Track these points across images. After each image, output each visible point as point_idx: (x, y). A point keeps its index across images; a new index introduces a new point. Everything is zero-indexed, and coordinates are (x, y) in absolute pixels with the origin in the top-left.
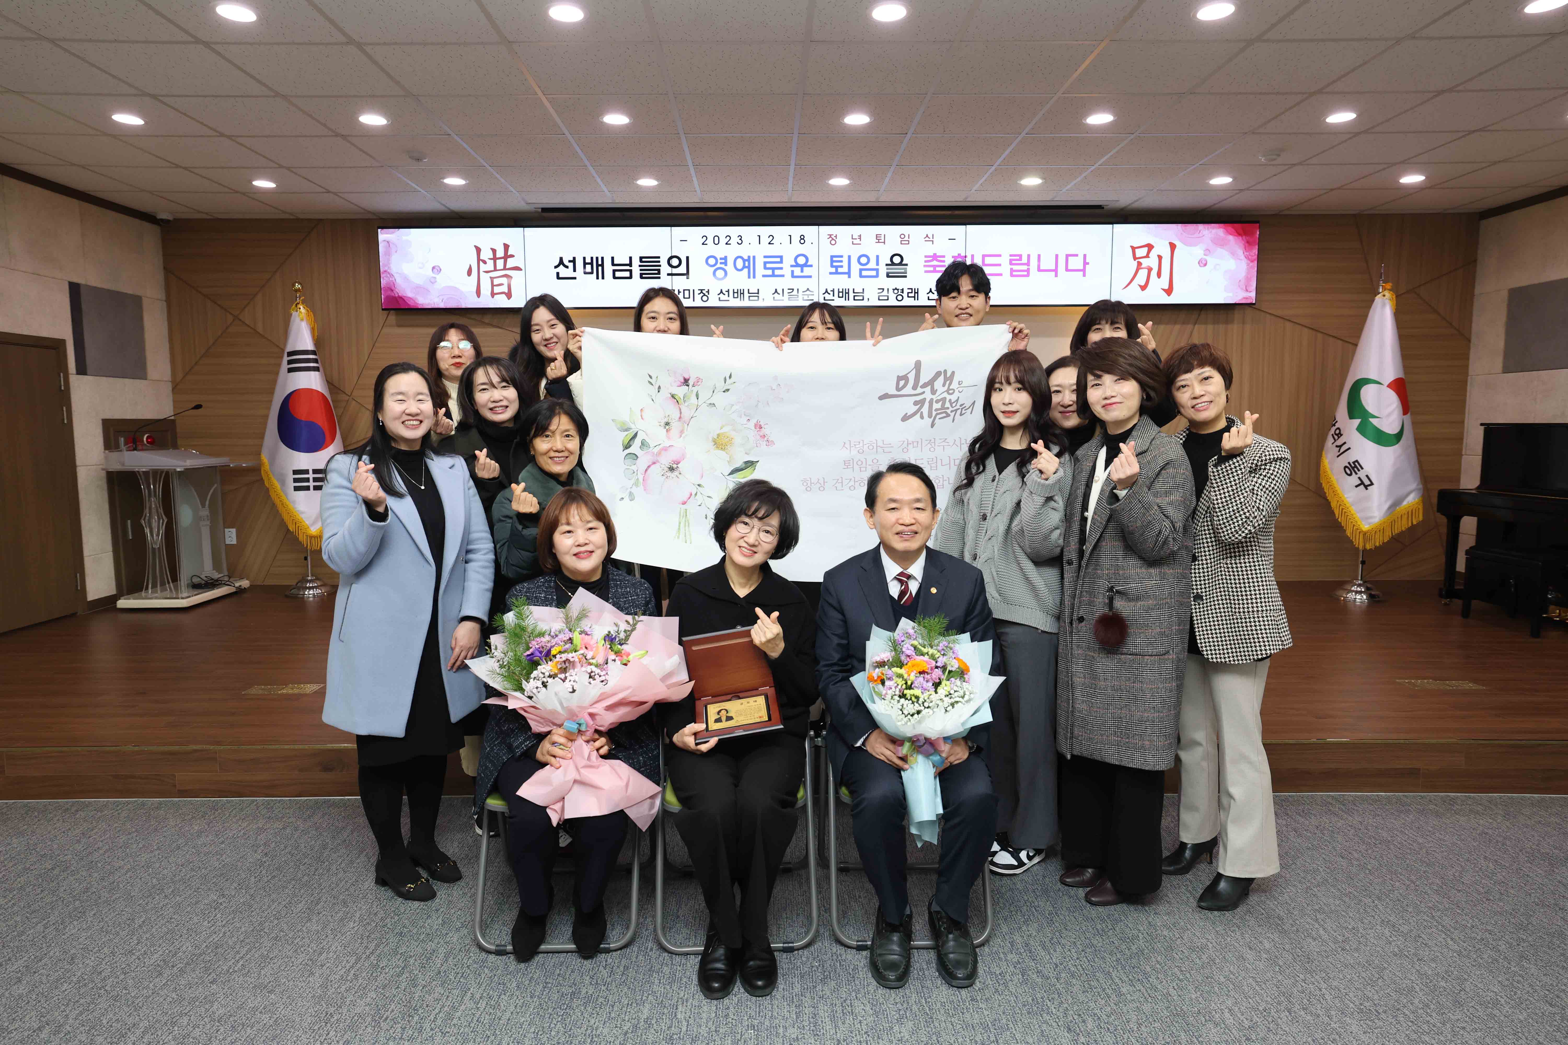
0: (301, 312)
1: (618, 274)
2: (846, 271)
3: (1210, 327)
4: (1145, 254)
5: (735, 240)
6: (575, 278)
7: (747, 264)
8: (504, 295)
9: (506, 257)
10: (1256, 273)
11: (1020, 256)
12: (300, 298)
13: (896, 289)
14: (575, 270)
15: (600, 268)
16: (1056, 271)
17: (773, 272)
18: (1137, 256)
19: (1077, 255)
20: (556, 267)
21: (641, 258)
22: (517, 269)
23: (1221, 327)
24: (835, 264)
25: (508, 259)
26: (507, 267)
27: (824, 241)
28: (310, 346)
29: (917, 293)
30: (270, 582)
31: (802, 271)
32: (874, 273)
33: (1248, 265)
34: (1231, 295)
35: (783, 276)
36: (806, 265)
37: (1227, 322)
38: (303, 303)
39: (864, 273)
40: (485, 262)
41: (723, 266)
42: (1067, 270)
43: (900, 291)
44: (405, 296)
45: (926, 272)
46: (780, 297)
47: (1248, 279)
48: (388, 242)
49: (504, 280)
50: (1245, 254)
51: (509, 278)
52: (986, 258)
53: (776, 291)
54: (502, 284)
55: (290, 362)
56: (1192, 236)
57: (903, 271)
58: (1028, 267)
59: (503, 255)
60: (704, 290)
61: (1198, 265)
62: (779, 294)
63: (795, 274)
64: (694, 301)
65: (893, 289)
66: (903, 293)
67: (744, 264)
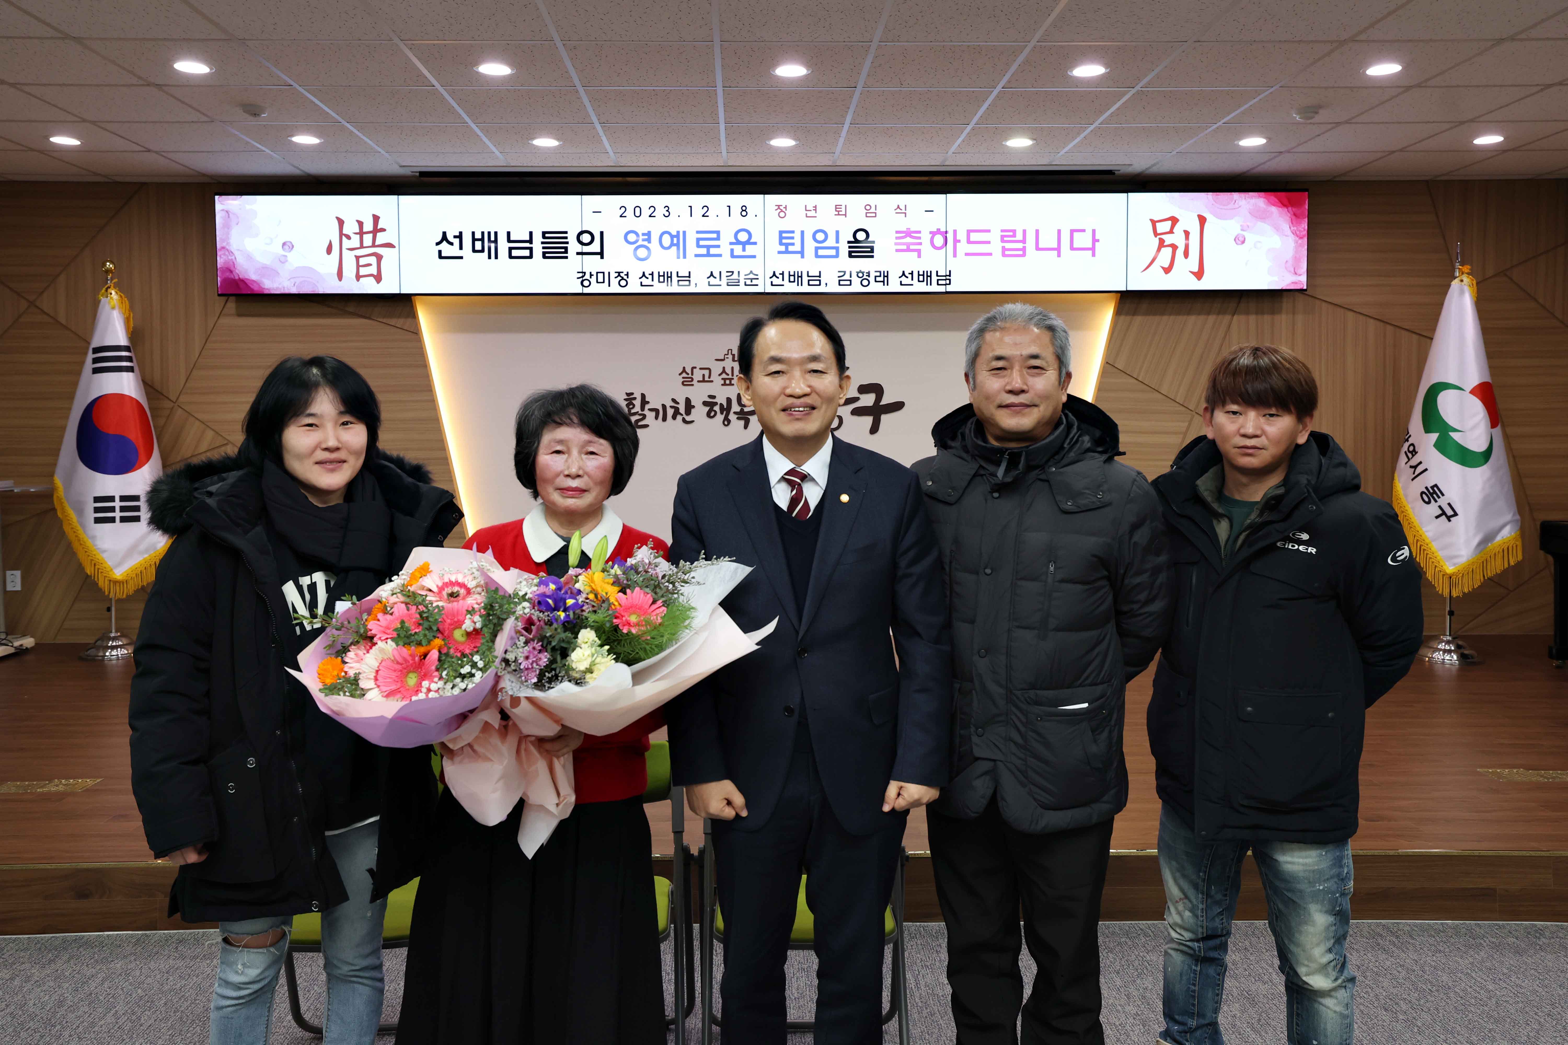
0: (111, 298)
1: (515, 253)
2: (799, 249)
3: (1252, 318)
4: (1168, 230)
5: (660, 211)
6: (461, 258)
7: (675, 241)
8: (372, 278)
9: (376, 231)
10: (1306, 253)
11: (1014, 231)
12: (112, 279)
13: (860, 272)
14: (461, 248)
15: (493, 245)
16: (1058, 249)
17: (708, 251)
18: (1159, 231)
19: (1084, 231)
20: (438, 244)
21: (544, 233)
22: (389, 245)
23: (1267, 318)
24: (784, 241)
25: (379, 234)
26: (377, 244)
27: (772, 213)
28: (123, 341)
29: (887, 276)
30: (62, 639)
31: (744, 250)
32: (833, 252)
33: (1296, 242)
34: (1277, 278)
35: (720, 255)
36: (748, 242)
37: (1273, 313)
38: (115, 287)
39: (821, 252)
40: (348, 237)
42: (1072, 248)
43: (865, 274)
44: (247, 279)
45: (897, 251)
46: (717, 281)
47: (1296, 259)
48: (227, 212)
49: (373, 260)
50: (1292, 228)
51: (379, 258)
52: (972, 234)
53: (712, 274)
54: (369, 265)
55: (95, 361)
56: (1226, 207)
57: (869, 249)
58: (1024, 245)
59: (371, 229)
60: (623, 272)
61: (1234, 242)
62: (715, 278)
63: (735, 254)
64: (609, 286)
65: (856, 272)
66: (869, 277)
67: (672, 241)
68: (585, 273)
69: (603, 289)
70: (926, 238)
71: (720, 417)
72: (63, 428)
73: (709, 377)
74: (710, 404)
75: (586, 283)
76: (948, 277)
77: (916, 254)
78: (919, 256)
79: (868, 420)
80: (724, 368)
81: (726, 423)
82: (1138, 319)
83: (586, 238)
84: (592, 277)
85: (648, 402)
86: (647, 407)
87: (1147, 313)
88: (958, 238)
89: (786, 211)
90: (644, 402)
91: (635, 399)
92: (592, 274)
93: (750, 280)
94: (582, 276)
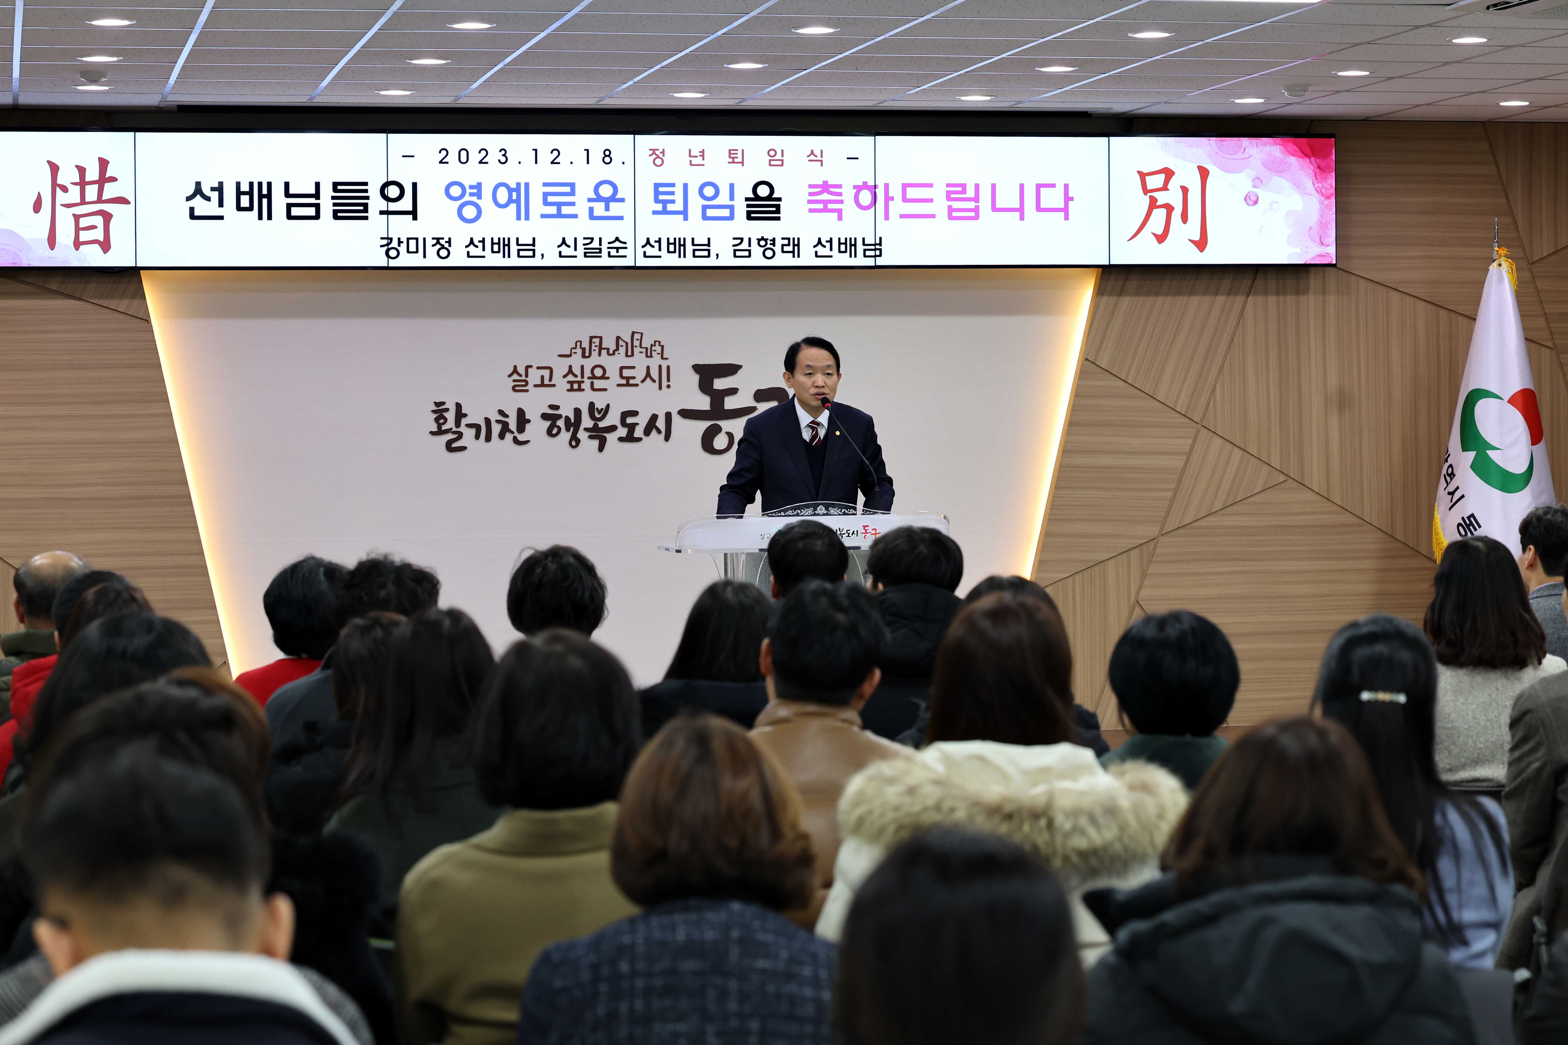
1: (295, 211)
2: (681, 209)
3: (1272, 299)
4: (1161, 185)
5: (494, 156)
6: (222, 218)
7: (514, 196)
8: (97, 246)
9: (103, 180)
10: (1334, 216)
11: (964, 186)
13: (763, 239)
14: (221, 205)
15: (265, 201)
16: (1021, 210)
17: (559, 210)
18: (1149, 188)
19: (1053, 186)
20: (189, 199)
21: (335, 185)
22: (122, 201)
23: (1290, 299)
24: (661, 197)
25: (107, 186)
26: (104, 197)
27: (645, 160)
29: (798, 245)
31: (607, 209)
32: (726, 213)
33: (1322, 203)
34: (1298, 250)
35: (575, 216)
36: (613, 198)
37: (1297, 292)
39: (710, 213)
40: (65, 189)
41: (474, 199)
42: (1039, 209)
43: (769, 242)
45: (811, 211)
46: (570, 251)
47: (1323, 225)
49: (98, 221)
50: (1316, 185)
51: (107, 217)
52: (908, 189)
53: (564, 242)
54: (94, 227)
56: (1234, 157)
57: (774, 209)
58: (977, 204)
59: (96, 178)
60: (443, 239)
61: (1245, 202)
62: (569, 246)
63: (596, 214)
64: (425, 257)
65: (757, 239)
66: (774, 246)
67: (510, 196)
68: (391, 239)
69: (416, 260)
70: (848, 194)
71: (565, 436)
73: (550, 380)
74: (551, 418)
75: (393, 253)
76: (878, 247)
77: (836, 215)
78: (840, 218)
80: (570, 367)
81: (574, 443)
82: (1126, 301)
83: (393, 192)
84: (401, 244)
85: (465, 415)
86: (464, 421)
87: (1137, 293)
88: (890, 195)
89: (663, 158)
90: (460, 415)
91: (447, 410)
92: (401, 240)
93: (615, 250)
94: (387, 242)
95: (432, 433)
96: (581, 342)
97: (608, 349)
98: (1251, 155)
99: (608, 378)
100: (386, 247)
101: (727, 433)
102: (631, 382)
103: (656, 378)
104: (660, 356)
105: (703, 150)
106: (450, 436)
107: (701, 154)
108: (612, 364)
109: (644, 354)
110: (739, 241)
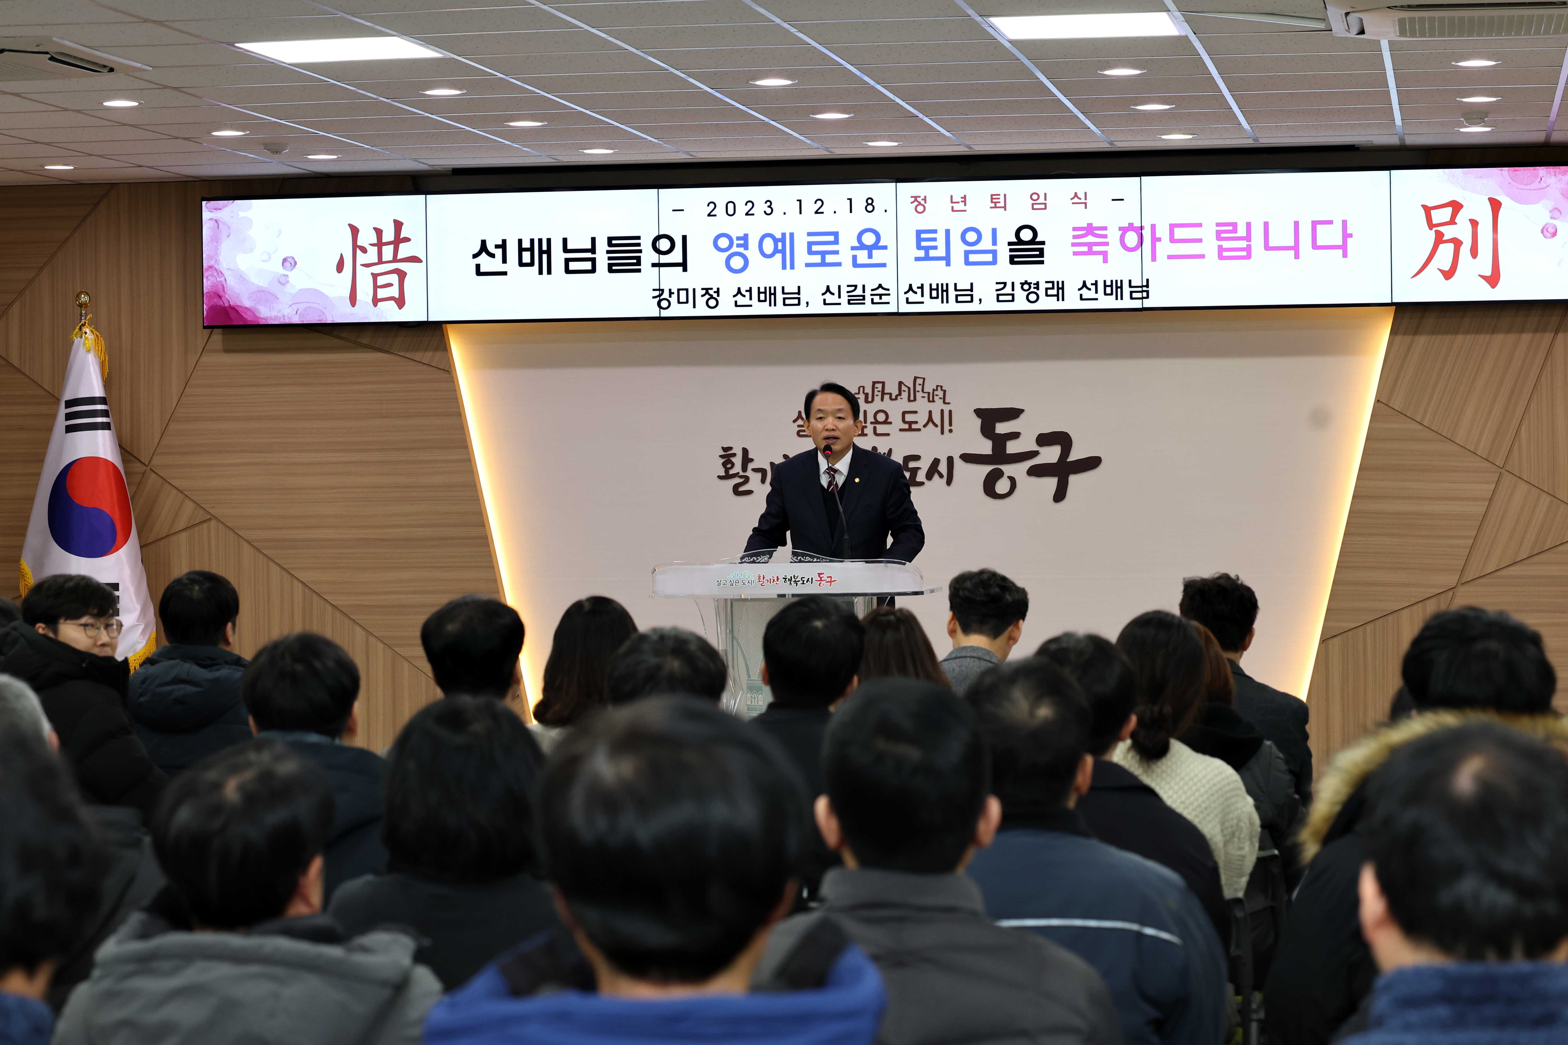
0: (86, 338)
1: (573, 266)
2: (944, 254)
4: (1448, 219)
6: (505, 273)
7: (780, 246)
8: (392, 303)
9: (398, 240)
11: (1235, 225)
12: (86, 317)
13: (1026, 282)
14: (504, 261)
15: (545, 256)
16: (1296, 248)
17: (823, 259)
18: (1434, 222)
19: (1330, 222)
20: (475, 256)
21: (610, 239)
22: (415, 259)
24: (923, 244)
25: (401, 245)
27: (907, 207)
28: (98, 391)
29: (1063, 288)
31: (870, 256)
32: (989, 257)
35: (839, 264)
36: (876, 246)
38: (90, 325)
39: (973, 258)
40: (364, 250)
41: (741, 250)
42: (1315, 246)
43: (1032, 286)
44: (238, 306)
45: (1075, 253)
46: (834, 299)
48: (216, 221)
49: (394, 279)
51: (402, 275)
52: (1176, 230)
53: (828, 289)
54: (390, 285)
55: (69, 417)
56: (1528, 187)
57: (1038, 253)
58: (1249, 243)
59: (392, 239)
60: (712, 289)
61: (1542, 235)
62: (833, 294)
63: (859, 262)
64: (694, 307)
65: (1021, 283)
66: (1038, 289)
67: (776, 246)
68: (663, 290)
69: (686, 311)
70: (1113, 236)
72: (31, 500)
75: (664, 304)
76: (1145, 289)
77: (1101, 257)
78: (1105, 261)
79: (1052, 483)
84: (672, 295)
85: (752, 460)
86: (751, 466)
87: (1434, 332)
88: (1157, 236)
89: (925, 205)
90: (746, 460)
91: (734, 455)
92: (672, 291)
93: (878, 297)
94: (659, 294)
95: (720, 477)
96: (864, 387)
97: (890, 394)
98: (1548, 185)
99: (890, 423)
100: (658, 299)
101: (1008, 477)
102: (914, 426)
103: (938, 422)
104: (942, 400)
105: (965, 196)
106: (737, 480)
107: (963, 200)
108: (895, 409)
109: (926, 398)
110: (1002, 286)
